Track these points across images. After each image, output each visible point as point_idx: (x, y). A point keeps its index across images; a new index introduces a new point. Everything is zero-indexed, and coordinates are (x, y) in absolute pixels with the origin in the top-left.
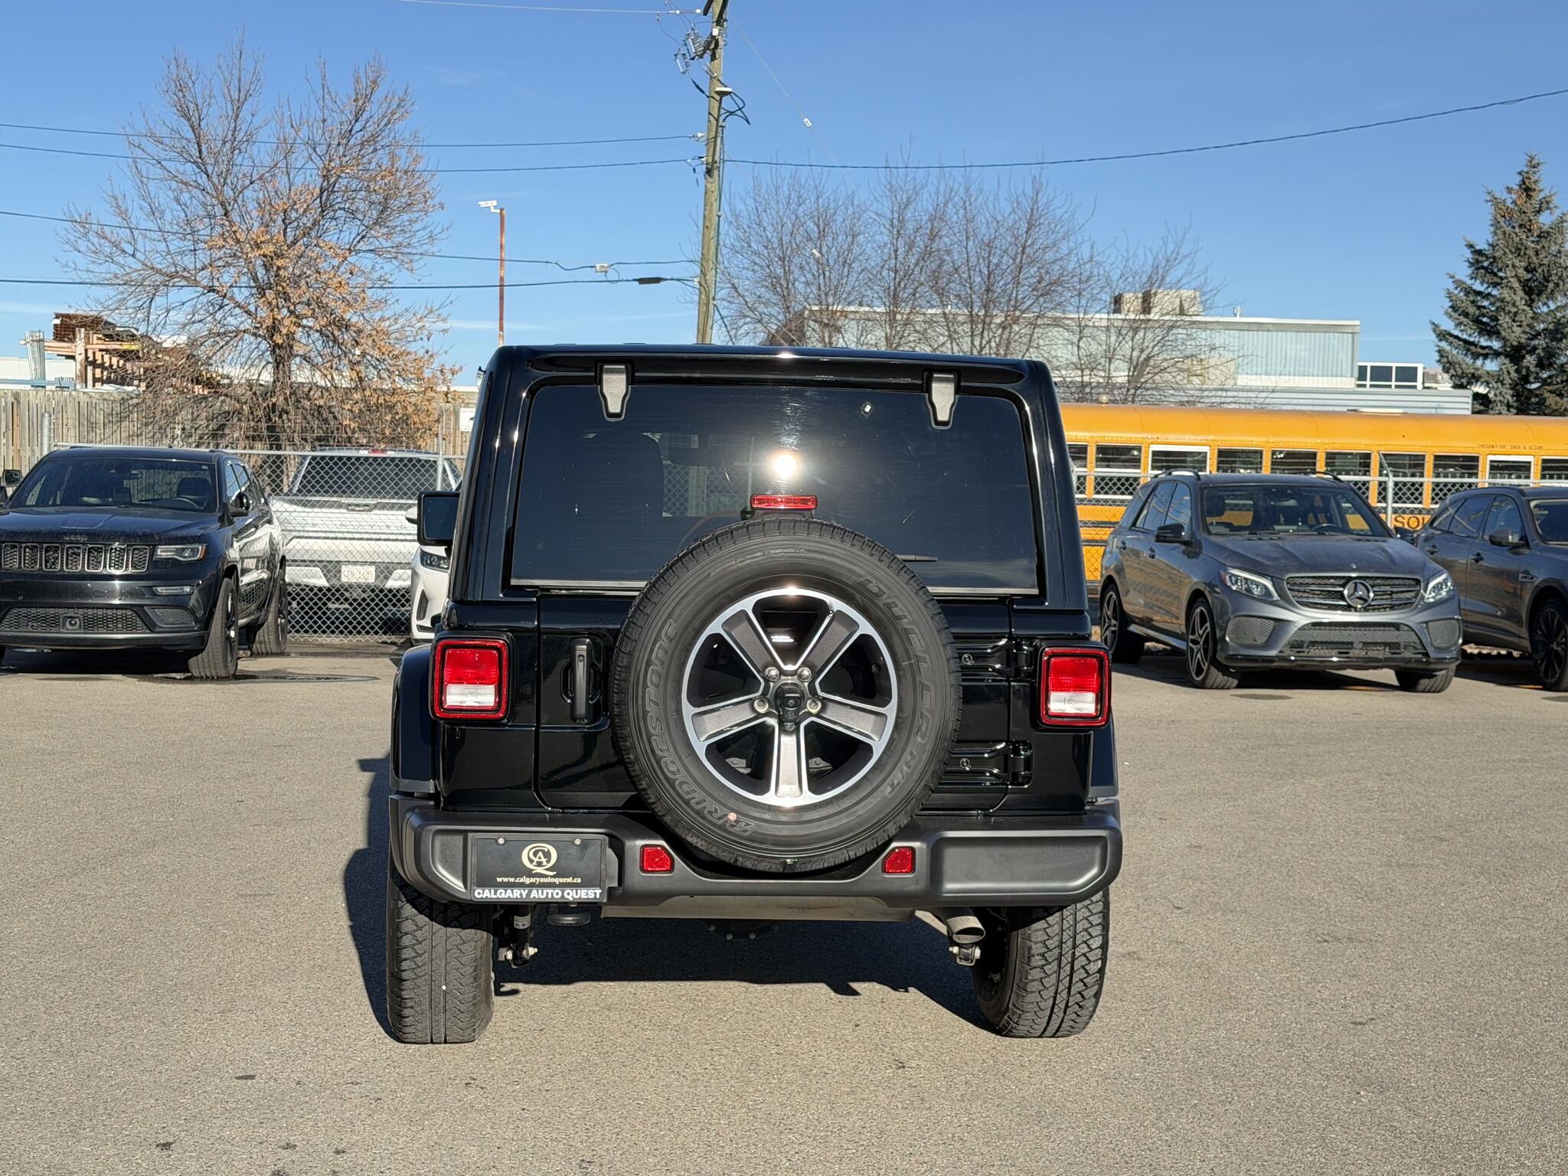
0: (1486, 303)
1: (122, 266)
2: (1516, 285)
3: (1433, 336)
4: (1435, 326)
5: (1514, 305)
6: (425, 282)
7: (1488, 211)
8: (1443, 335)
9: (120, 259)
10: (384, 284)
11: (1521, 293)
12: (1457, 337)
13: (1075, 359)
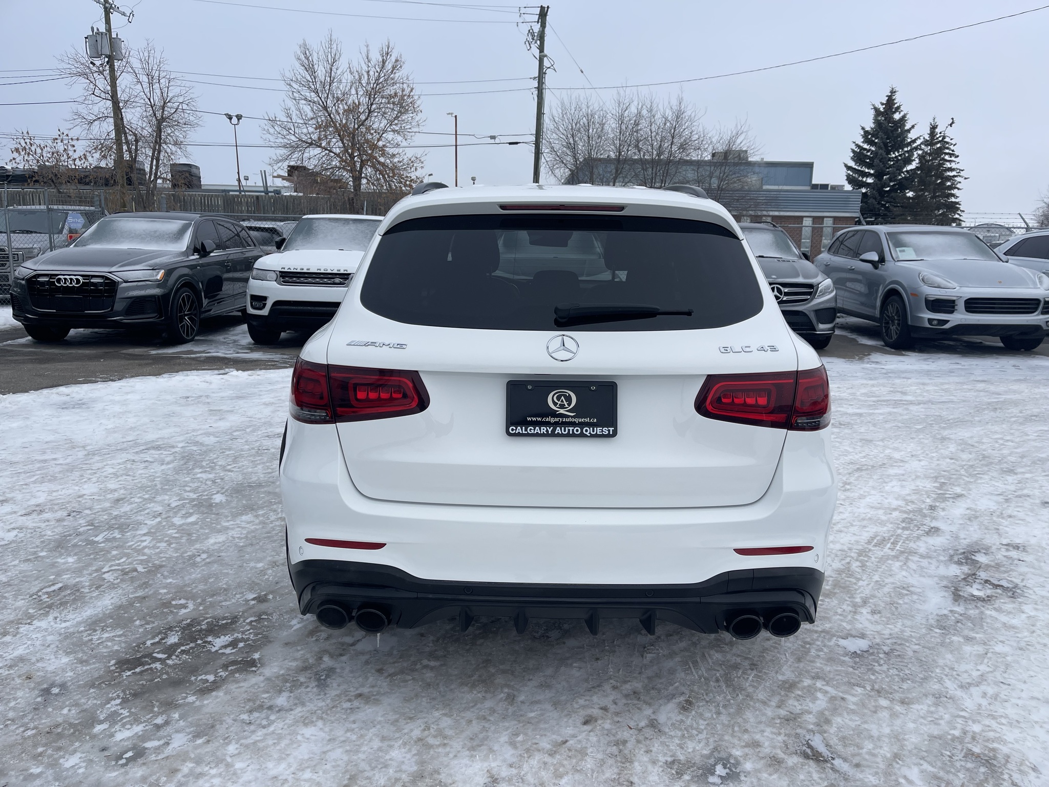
0: (869, 154)
1: (289, 140)
2: (883, 146)
3: (845, 169)
4: (846, 166)
5: (881, 155)
6: (412, 144)
7: (873, 112)
8: (849, 168)
9: (288, 137)
10: (398, 145)
11: (884, 149)
12: (855, 169)
13: (696, 178)
